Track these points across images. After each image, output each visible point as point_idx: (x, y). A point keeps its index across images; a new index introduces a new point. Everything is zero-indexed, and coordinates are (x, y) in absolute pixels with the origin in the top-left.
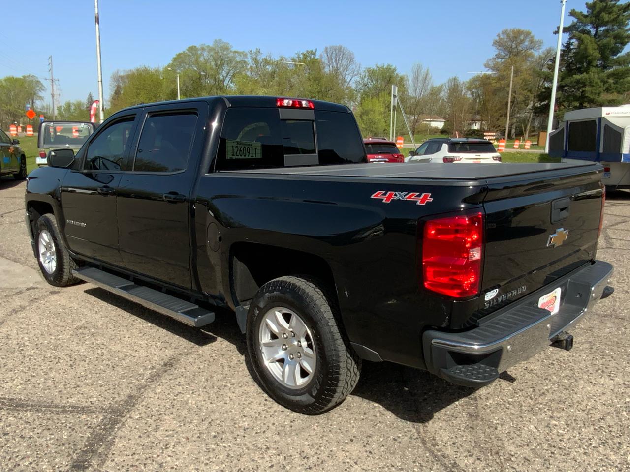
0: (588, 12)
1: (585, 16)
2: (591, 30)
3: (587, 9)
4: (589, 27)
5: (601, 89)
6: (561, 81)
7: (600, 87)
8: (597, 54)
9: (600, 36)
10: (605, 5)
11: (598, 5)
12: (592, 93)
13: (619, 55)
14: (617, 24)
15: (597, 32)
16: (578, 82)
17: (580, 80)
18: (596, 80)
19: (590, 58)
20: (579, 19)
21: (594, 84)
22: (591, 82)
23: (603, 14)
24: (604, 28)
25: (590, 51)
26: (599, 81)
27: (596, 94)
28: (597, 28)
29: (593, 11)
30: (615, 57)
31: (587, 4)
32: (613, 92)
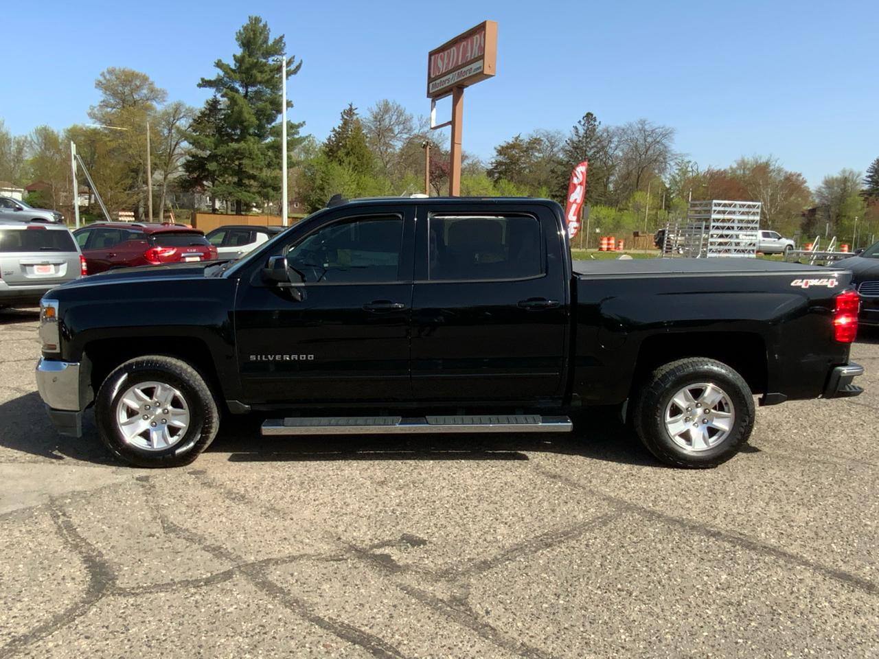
0: (235, 65)
1: (234, 71)
2: (241, 89)
3: (234, 62)
4: (237, 86)
5: (262, 163)
6: (215, 149)
7: (262, 161)
8: (254, 120)
9: (252, 98)
10: (255, 61)
11: (247, 59)
12: (253, 167)
13: (273, 124)
14: (271, 87)
15: (247, 92)
16: (236, 151)
17: (238, 149)
18: (256, 152)
19: (245, 124)
20: (226, 73)
21: (255, 157)
22: (250, 154)
23: (255, 72)
24: (254, 89)
25: (246, 115)
26: (259, 153)
27: (257, 168)
28: (246, 86)
29: (240, 66)
30: (269, 126)
31: (234, 56)
32: (275, 168)
